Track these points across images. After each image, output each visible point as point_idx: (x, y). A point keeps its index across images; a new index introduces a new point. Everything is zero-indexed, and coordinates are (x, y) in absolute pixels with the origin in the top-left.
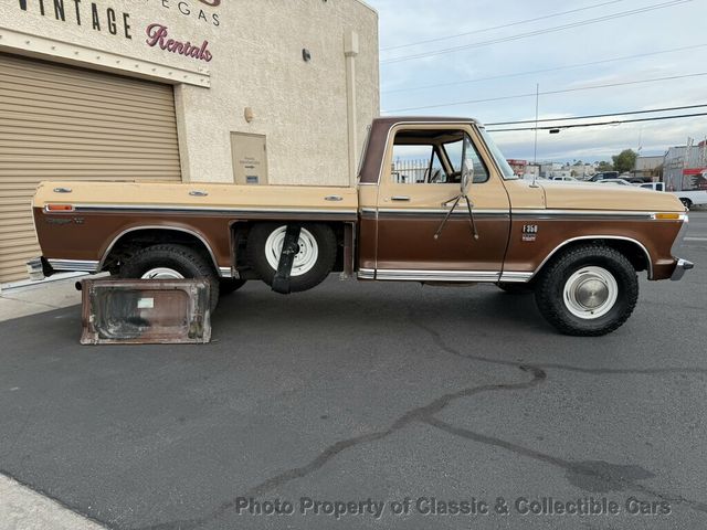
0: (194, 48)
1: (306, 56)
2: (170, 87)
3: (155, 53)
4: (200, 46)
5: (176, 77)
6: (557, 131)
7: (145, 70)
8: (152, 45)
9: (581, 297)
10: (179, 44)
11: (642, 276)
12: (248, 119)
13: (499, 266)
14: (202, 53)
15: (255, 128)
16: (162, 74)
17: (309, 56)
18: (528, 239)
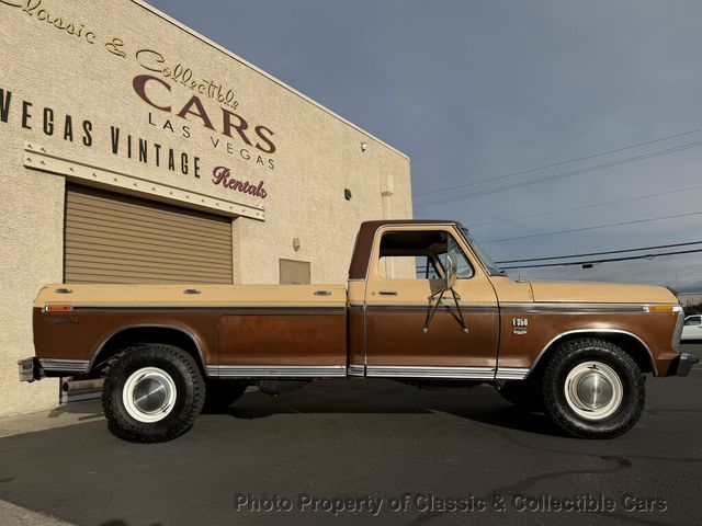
0: (252, 187)
1: (348, 195)
2: (228, 218)
3: (220, 191)
4: (257, 186)
5: (236, 210)
6: (591, 266)
7: (210, 204)
8: (217, 183)
9: (584, 394)
10: (239, 183)
11: (649, 375)
12: (296, 248)
13: (492, 362)
14: (258, 191)
15: (301, 256)
16: (224, 207)
17: (350, 195)
18: (519, 333)
